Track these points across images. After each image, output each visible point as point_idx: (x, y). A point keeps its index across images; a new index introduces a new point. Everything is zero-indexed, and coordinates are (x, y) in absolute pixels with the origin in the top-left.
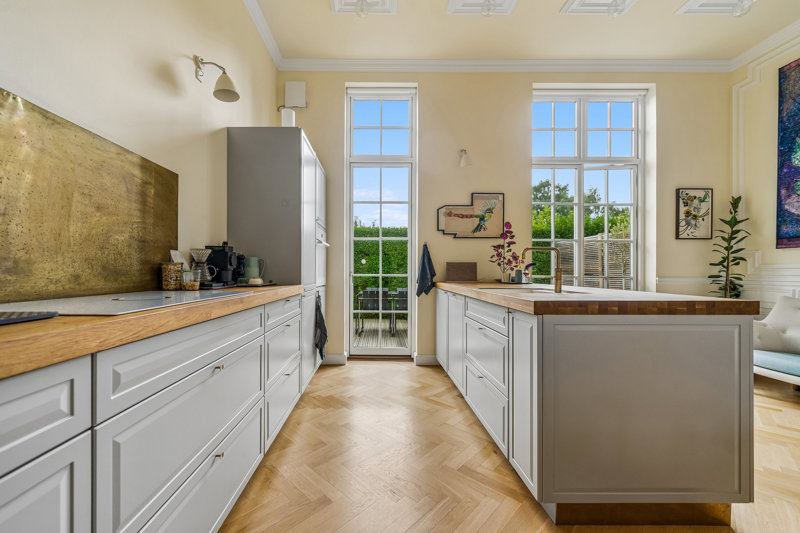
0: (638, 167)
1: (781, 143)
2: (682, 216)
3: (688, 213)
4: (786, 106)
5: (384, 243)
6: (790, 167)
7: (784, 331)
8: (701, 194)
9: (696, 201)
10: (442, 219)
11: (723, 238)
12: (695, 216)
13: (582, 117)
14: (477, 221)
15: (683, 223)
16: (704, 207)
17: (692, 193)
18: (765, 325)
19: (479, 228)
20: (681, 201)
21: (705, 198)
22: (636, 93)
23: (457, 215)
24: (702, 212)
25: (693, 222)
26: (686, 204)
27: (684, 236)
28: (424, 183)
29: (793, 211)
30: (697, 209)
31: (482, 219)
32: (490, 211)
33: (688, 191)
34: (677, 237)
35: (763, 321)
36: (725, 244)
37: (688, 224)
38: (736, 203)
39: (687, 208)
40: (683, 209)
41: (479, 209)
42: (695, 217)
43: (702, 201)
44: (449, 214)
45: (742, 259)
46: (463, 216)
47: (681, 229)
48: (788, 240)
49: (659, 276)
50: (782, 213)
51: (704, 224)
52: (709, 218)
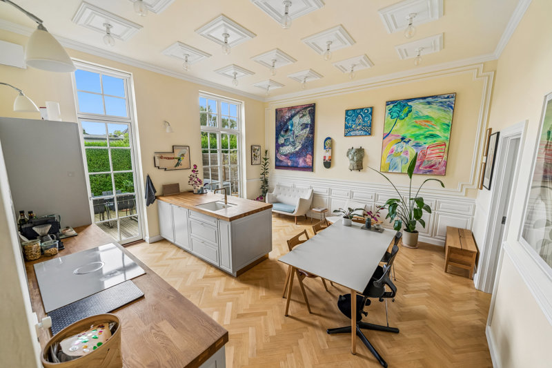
2: (253, 156)
8: (257, 148)
9: (256, 150)
10: (157, 160)
11: (263, 164)
12: (256, 156)
14: (177, 161)
16: (259, 152)
17: (255, 147)
18: (273, 195)
19: (178, 164)
20: (252, 151)
21: (259, 149)
23: (166, 158)
24: (258, 155)
25: (256, 158)
27: (254, 163)
29: (278, 158)
30: (257, 153)
31: (179, 159)
32: (183, 155)
34: (252, 164)
36: (264, 167)
37: (254, 159)
38: (266, 152)
40: (253, 153)
41: (177, 154)
44: (161, 158)
45: (268, 172)
46: (169, 158)
48: (277, 167)
49: (247, 179)
50: (276, 157)
51: (258, 159)
52: (260, 157)
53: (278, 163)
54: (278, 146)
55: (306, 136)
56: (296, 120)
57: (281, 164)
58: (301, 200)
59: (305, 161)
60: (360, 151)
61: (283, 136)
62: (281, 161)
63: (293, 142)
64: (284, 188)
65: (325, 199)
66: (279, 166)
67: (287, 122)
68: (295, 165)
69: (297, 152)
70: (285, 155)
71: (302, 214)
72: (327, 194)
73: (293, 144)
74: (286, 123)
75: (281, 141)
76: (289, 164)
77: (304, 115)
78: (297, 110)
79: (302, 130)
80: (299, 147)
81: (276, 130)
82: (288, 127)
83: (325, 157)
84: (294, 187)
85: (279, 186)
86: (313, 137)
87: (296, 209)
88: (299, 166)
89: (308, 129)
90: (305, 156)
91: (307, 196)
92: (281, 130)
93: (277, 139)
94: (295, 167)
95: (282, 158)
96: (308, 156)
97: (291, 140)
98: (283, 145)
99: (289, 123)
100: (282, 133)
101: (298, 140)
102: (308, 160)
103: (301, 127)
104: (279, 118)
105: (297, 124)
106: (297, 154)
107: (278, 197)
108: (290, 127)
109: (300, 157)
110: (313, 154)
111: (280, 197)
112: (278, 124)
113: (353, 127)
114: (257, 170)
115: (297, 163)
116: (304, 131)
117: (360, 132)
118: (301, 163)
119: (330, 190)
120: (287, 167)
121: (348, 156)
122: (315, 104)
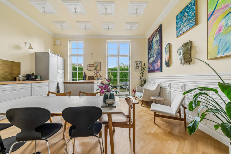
3: (137, 66)
5: (77, 72)
6: (149, 58)
8: (139, 62)
9: (139, 64)
10: (88, 67)
13: (119, 47)
14: (95, 68)
16: (140, 65)
17: (138, 62)
19: (95, 69)
22: (129, 42)
23: (91, 67)
24: (140, 66)
26: (137, 64)
27: (136, 70)
28: (85, 60)
31: (96, 67)
32: (98, 66)
35: (143, 87)
37: (137, 68)
38: (144, 64)
41: (95, 66)
42: (138, 67)
43: (140, 64)
44: (90, 66)
46: (92, 67)
48: (148, 72)
52: (141, 67)
53: (148, 70)
54: (148, 60)
55: (157, 48)
56: (154, 40)
57: (150, 70)
58: (146, 90)
59: (157, 65)
61: (150, 53)
62: (149, 68)
65: (168, 92)
67: (151, 44)
68: (154, 69)
69: (155, 60)
70: (151, 64)
73: (153, 56)
79: (156, 45)
80: (155, 57)
81: (148, 51)
83: (166, 59)
86: (161, 47)
87: (142, 95)
89: (158, 43)
90: (158, 62)
93: (148, 55)
95: (150, 66)
97: (152, 53)
100: (150, 51)
101: (155, 52)
102: (159, 64)
105: (154, 43)
108: (152, 46)
109: (155, 63)
110: (161, 59)
113: (182, 26)
114: (138, 74)
115: (155, 67)
117: (187, 27)
119: (170, 85)
122: (161, 24)
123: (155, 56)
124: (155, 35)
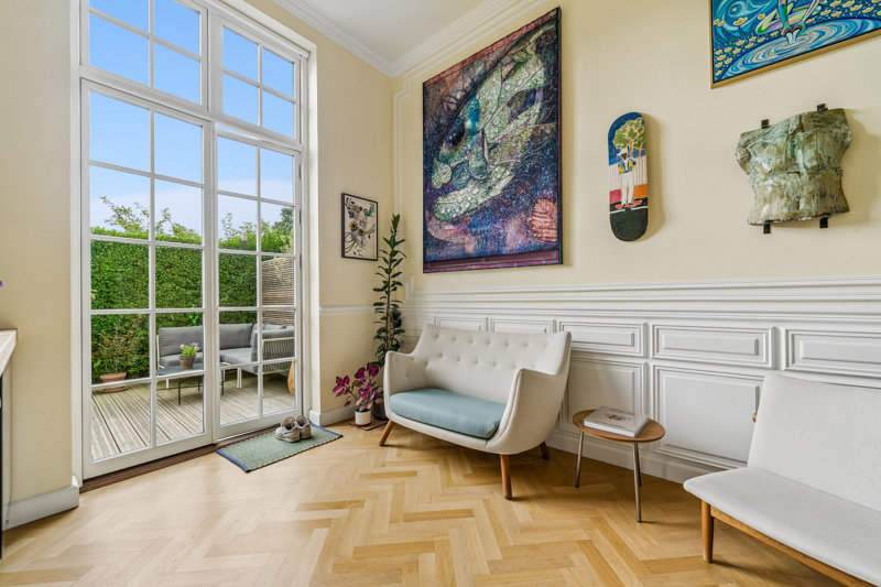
0: (301, 155)
1: (425, 162)
2: (348, 229)
4: (428, 123)
6: (431, 188)
7: (426, 364)
8: (366, 206)
9: (362, 213)
11: (385, 260)
12: (361, 231)
15: (349, 238)
16: (371, 221)
17: (359, 203)
18: (412, 359)
20: (346, 211)
21: (371, 212)
24: (368, 228)
25: (359, 238)
26: (352, 216)
27: (351, 253)
29: (433, 234)
30: (364, 223)
33: (354, 200)
34: (343, 256)
35: (411, 355)
36: (387, 266)
38: (396, 220)
39: (352, 220)
40: (349, 221)
42: (361, 233)
43: (368, 214)
45: (399, 284)
47: (347, 245)
48: (431, 265)
49: (322, 305)
50: (426, 235)
51: (370, 242)
52: (373, 235)
53: (432, 253)
54: (431, 197)
55: (525, 137)
56: (491, 92)
57: (444, 254)
58: (527, 378)
59: (527, 227)
60: (826, 122)
61: (446, 161)
62: (441, 244)
63: (481, 170)
64: (454, 334)
65: (629, 372)
66: (437, 260)
67: (457, 112)
68: (491, 247)
69: (497, 202)
70: (455, 222)
71: (528, 443)
72: (638, 350)
73: (483, 176)
74: (454, 116)
75: (442, 176)
76: (470, 249)
77: (518, 66)
78: (493, 58)
79: (513, 117)
80: (503, 183)
81: (426, 148)
82: (463, 125)
83: (616, 194)
84: (489, 327)
85: (436, 330)
86: (558, 132)
87: (506, 418)
88: (506, 250)
89: (536, 108)
90: (529, 210)
91: (548, 362)
92: (440, 143)
93: (428, 172)
94: (491, 258)
95: (444, 232)
96: (543, 206)
97: (475, 163)
98: (447, 189)
99: (466, 112)
100: (444, 150)
101: (502, 156)
102: (538, 222)
103: (508, 111)
104: (433, 106)
105: (492, 106)
106: (498, 209)
107: (431, 366)
108: (468, 124)
109: (506, 216)
110: (558, 198)
111: (439, 368)
112: (431, 125)
113: (765, 23)
115: (499, 239)
116: (522, 118)
117: (813, 33)
118: (512, 235)
119: (651, 336)
120: (462, 261)
121: (745, 161)
122: (558, 10)
123: (502, 180)
124: (499, 61)
